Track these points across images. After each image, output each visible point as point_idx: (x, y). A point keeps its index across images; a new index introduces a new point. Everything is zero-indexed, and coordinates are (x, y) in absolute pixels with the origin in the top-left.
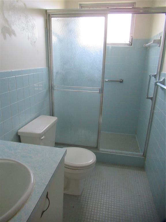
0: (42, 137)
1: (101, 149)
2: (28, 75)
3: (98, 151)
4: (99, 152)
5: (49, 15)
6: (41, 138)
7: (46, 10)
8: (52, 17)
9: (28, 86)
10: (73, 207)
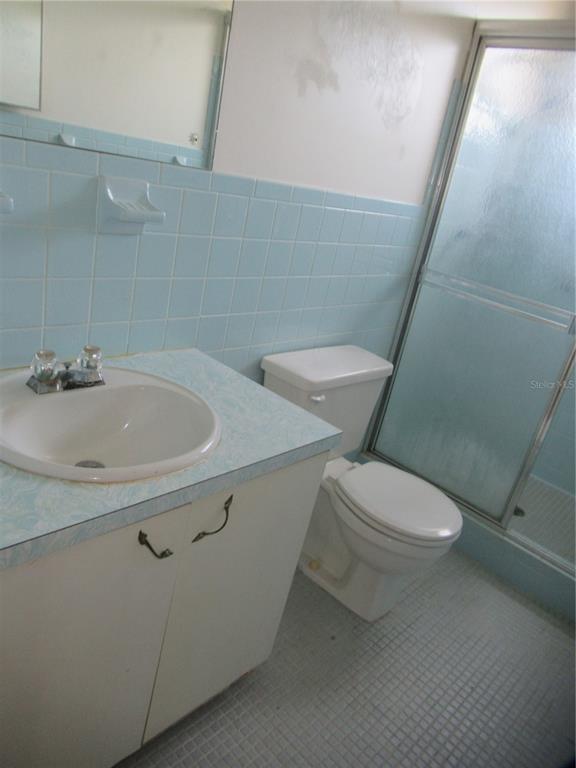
0: (319, 395)
1: (512, 532)
2: (345, 213)
3: (500, 532)
4: (501, 536)
5: (481, 38)
6: (314, 398)
7: (476, 23)
8: (487, 46)
9: (336, 244)
10: (333, 638)
